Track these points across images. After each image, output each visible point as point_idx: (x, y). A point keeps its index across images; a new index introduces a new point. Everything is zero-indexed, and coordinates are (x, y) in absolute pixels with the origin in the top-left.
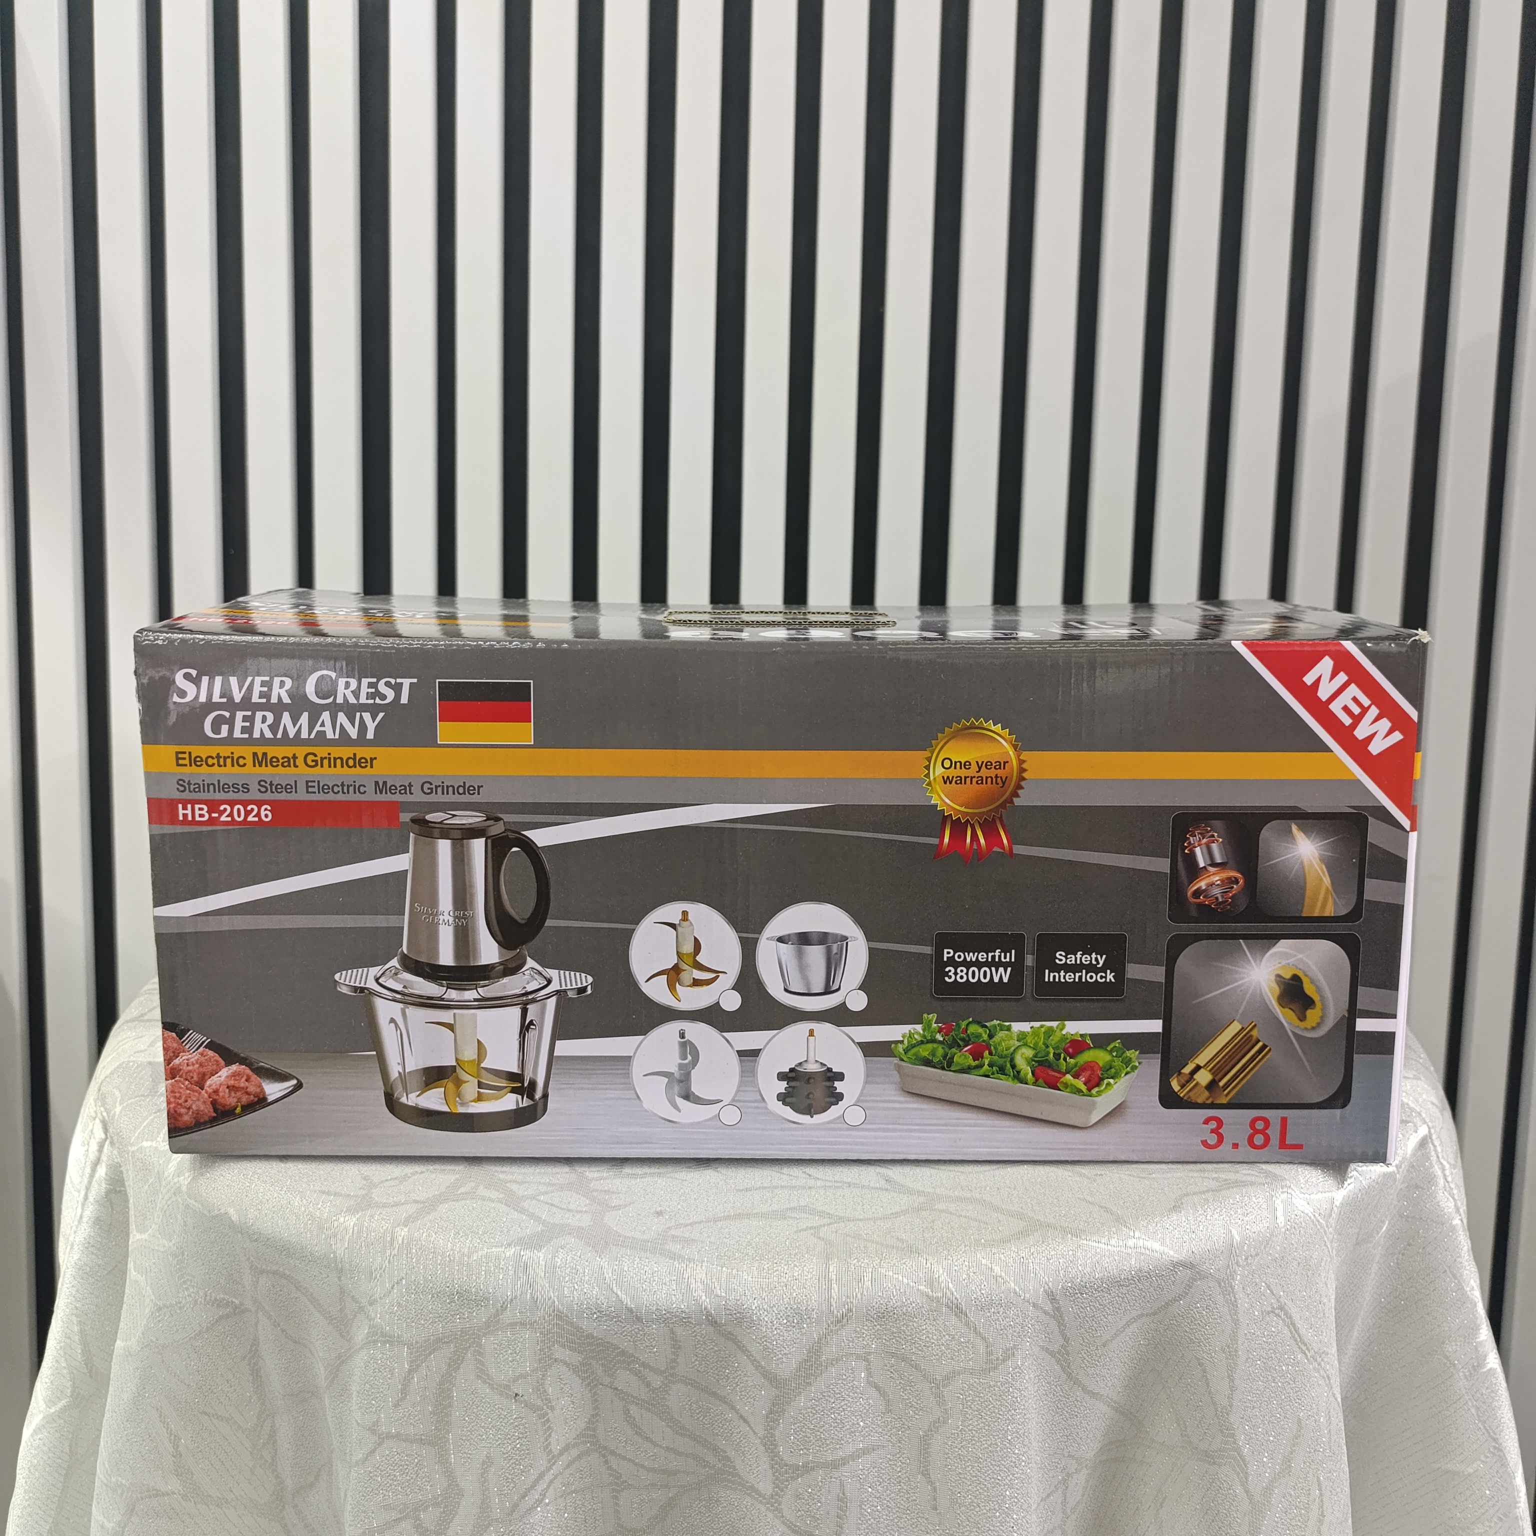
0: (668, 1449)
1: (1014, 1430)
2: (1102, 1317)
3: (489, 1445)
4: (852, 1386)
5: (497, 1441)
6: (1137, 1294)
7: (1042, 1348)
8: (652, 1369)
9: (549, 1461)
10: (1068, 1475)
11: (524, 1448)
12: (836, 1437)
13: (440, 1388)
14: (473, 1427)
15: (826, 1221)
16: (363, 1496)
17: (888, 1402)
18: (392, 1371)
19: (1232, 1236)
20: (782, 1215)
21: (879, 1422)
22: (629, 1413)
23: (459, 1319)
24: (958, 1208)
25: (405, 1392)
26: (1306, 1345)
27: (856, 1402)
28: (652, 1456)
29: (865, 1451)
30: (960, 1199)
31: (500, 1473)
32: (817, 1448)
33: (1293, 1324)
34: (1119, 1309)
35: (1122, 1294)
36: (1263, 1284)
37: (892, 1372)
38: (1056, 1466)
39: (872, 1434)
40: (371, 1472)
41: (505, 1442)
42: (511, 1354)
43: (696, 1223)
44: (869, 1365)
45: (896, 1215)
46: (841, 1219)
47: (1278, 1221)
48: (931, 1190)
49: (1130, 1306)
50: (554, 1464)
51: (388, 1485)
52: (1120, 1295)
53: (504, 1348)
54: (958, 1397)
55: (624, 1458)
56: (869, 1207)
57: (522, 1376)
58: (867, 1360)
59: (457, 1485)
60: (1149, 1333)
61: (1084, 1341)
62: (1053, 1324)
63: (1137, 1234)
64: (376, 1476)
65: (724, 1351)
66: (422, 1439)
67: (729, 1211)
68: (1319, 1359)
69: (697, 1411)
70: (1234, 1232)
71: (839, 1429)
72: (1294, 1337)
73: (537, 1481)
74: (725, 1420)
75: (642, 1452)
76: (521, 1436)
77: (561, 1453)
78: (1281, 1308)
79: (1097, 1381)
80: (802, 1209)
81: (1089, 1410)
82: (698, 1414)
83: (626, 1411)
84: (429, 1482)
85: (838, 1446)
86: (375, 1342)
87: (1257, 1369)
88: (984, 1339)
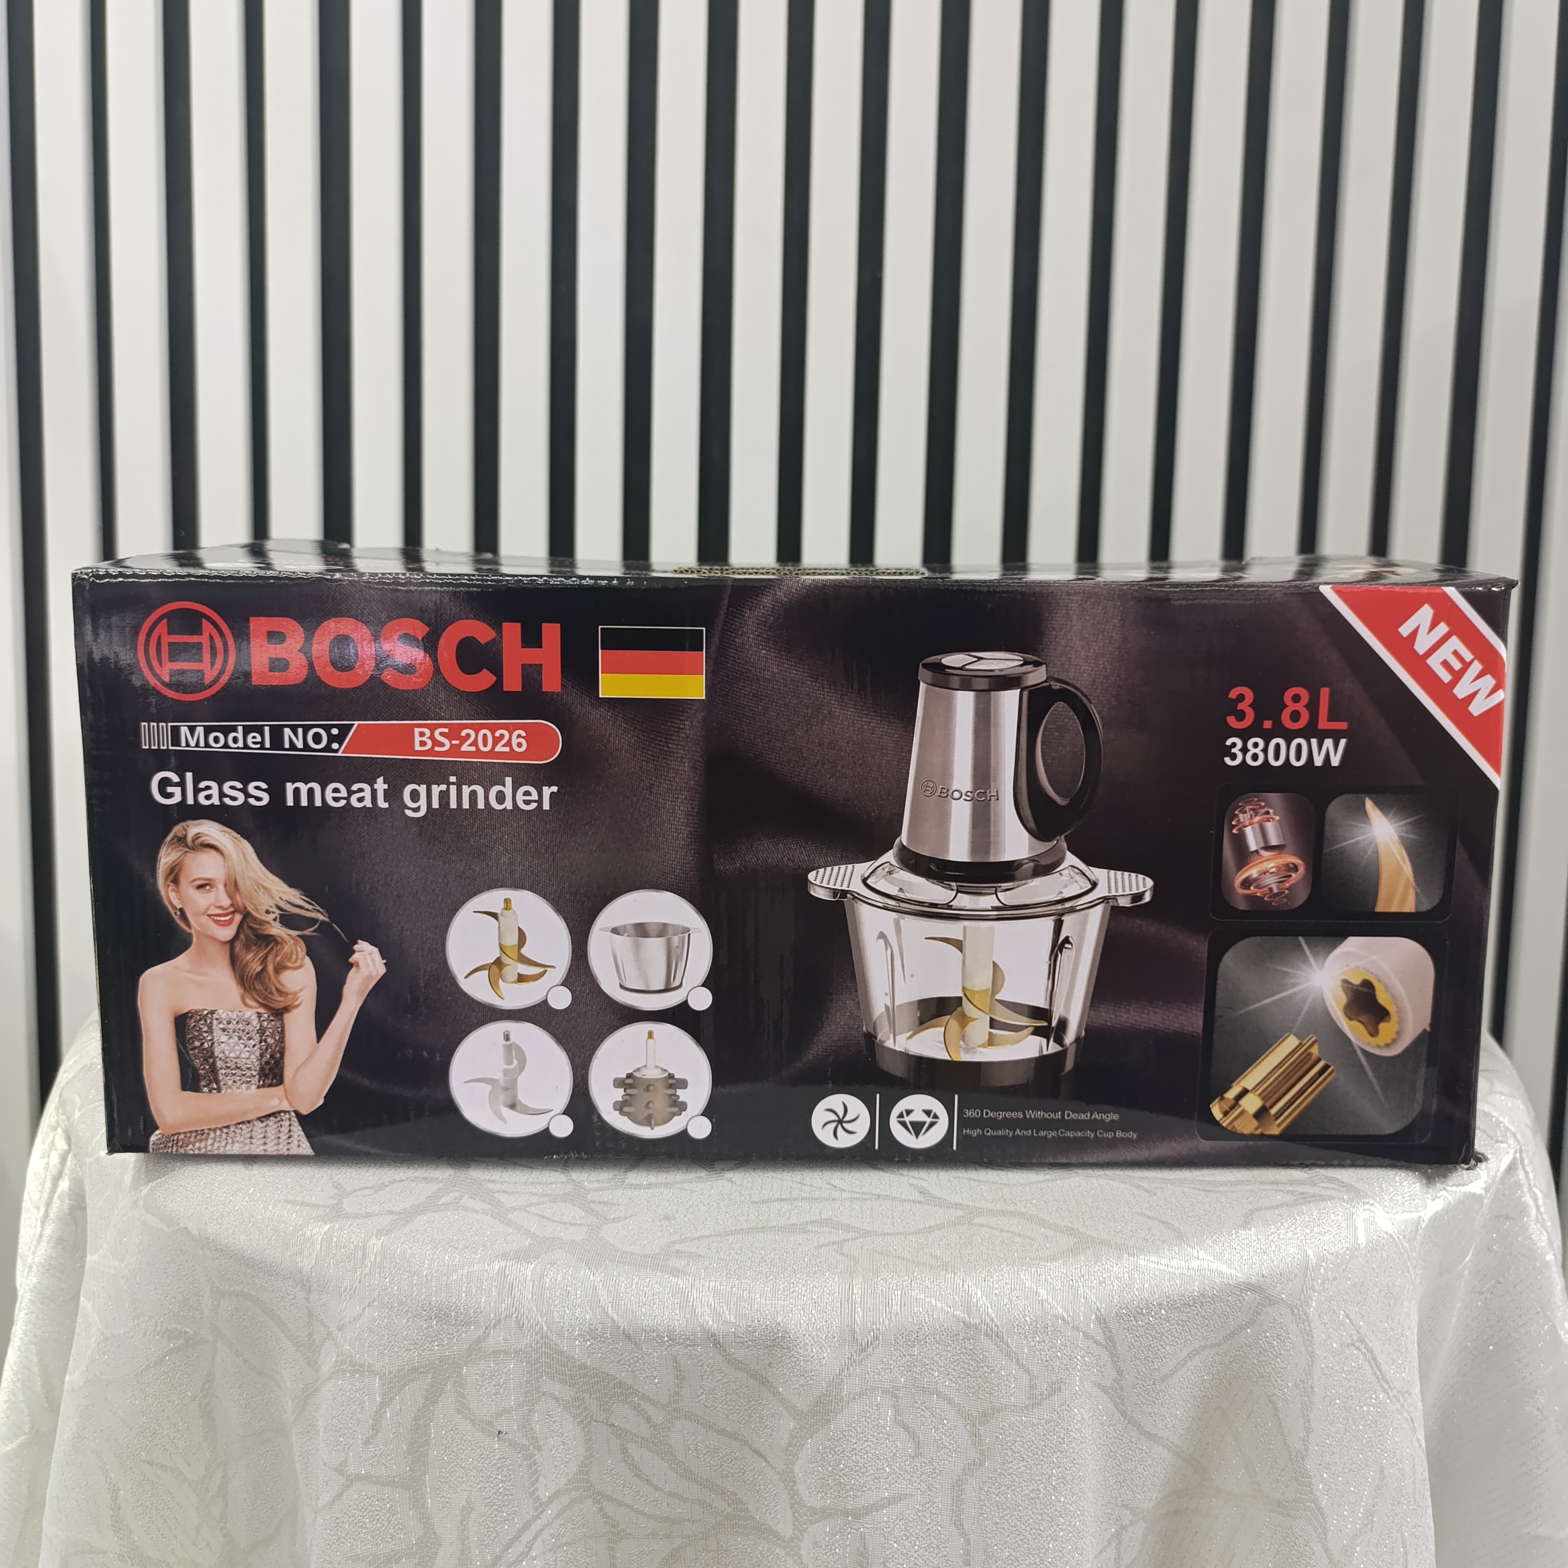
0: (671, 1494)
1: (1060, 1475)
2: (1160, 1347)
3: (469, 1489)
4: (877, 1425)
5: (478, 1484)
6: (1198, 1322)
7: (1094, 1383)
8: (655, 1404)
9: (536, 1509)
10: (1123, 1528)
11: (508, 1493)
12: (857, 1483)
13: (416, 1424)
14: (452, 1467)
15: (851, 1235)
16: (329, 1544)
17: (918, 1445)
18: (362, 1403)
19: (1308, 1257)
20: (801, 1229)
21: (908, 1468)
22: (627, 1452)
23: (437, 1345)
24: (999, 1222)
25: (376, 1428)
26: (1387, 1383)
27: (882, 1444)
28: (653, 1501)
29: (892, 1501)
30: (1002, 1212)
31: (481, 1521)
32: (836, 1494)
33: (1374, 1359)
34: (1179, 1339)
35: (1182, 1321)
36: (1342, 1312)
37: (923, 1410)
38: (1109, 1518)
39: (899, 1481)
40: (337, 1518)
41: (487, 1485)
42: (495, 1386)
43: (705, 1237)
44: (898, 1401)
45: (929, 1229)
46: (867, 1234)
47: (1359, 1242)
48: (966, 1203)
49: (1191, 1335)
50: (541, 1513)
51: (356, 1533)
52: (1180, 1322)
53: (487, 1379)
54: (997, 1437)
55: (620, 1504)
56: (899, 1221)
57: (506, 1411)
58: (895, 1396)
59: (435, 1533)
60: (1213, 1367)
61: (1139, 1374)
62: (1105, 1355)
63: (1202, 1254)
64: (343, 1522)
65: (735, 1382)
66: (394, 1481)
67: (742, 1224)
68: (1402, 1400)
69: (704, 1452)
70: (1310, 1252)
71: (860, 1474)
72: (1374, 1373)
74: (736, 1458)
75: (642, 1497)
76: (505, 1479)
77: (551, 1500)
78: (1362, 1341)
79: (1155, 1421)
80: (827, 1222)
81: (1146, 1453)
82: (705, 1454)
83: (624, 1450)
84: (402, 1529)
85: (859, 1494)
86: (344, 1371)
87: (1336, 1409)
88: (1027, 1371)
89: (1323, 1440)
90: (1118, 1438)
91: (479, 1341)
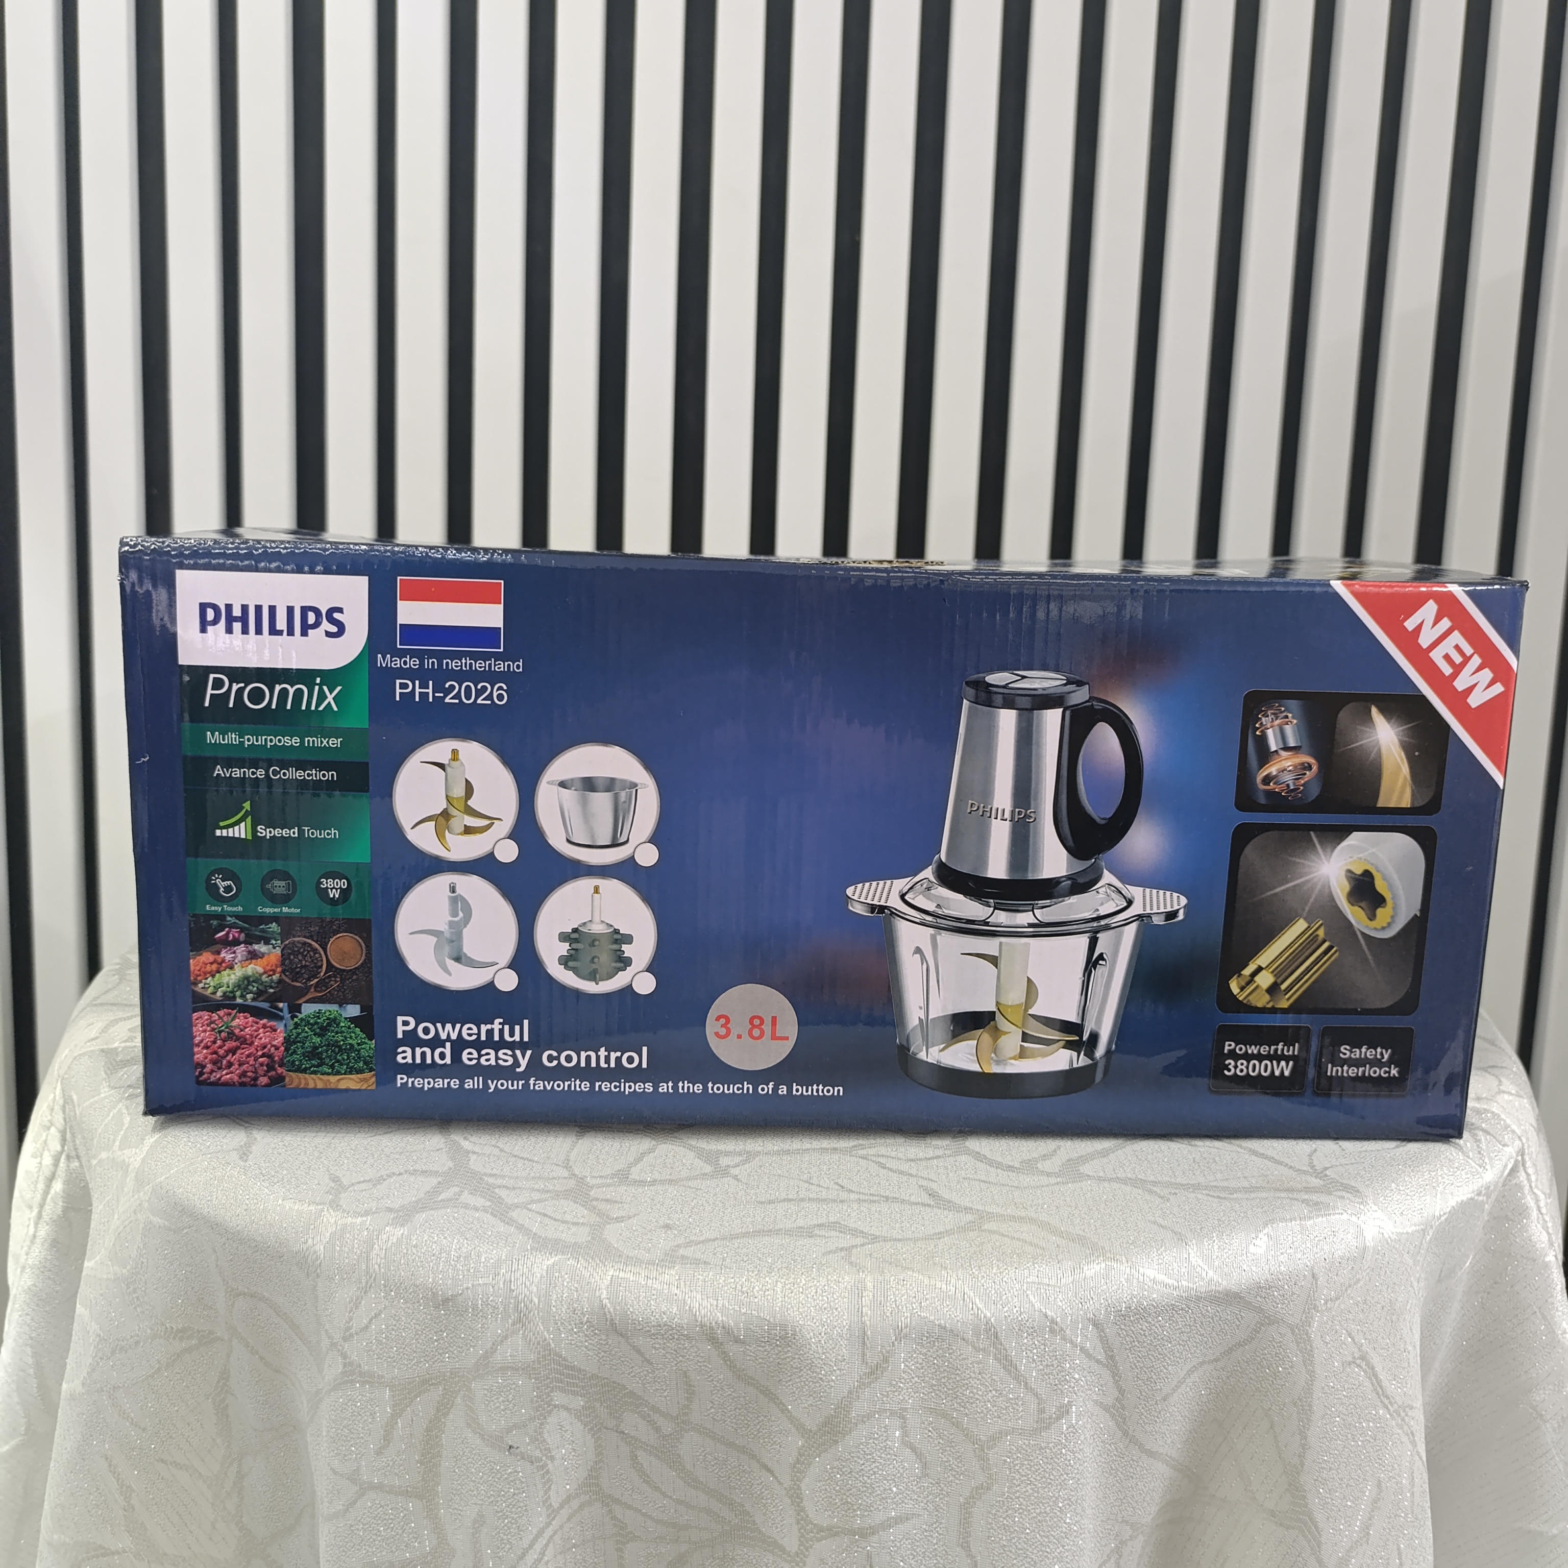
0: (679, 1502)
1: (1066, 1496)
2: (1162, 1367)
3: (481, 1502)
4: (885, 1446)
5: (489, 1498)
7: (1097, 1403)
8: (664, 1415)
9: (548, 1516)
10: (1123, 1543)
11: (522, 1504)
12: (864, 1503)
13: (428, 1435)
14: (463, 1480)
15: (859, 1241)
16: (344, 1551)
17: (925, 1466)
18: (373, 1414)
20: (808, 1232)
21: (915, 1488)
22: (636, 1459)
23: (448, 1358)
24: (1010, 1229)
25: (387, 1439)
26: (1388, 1398)
27: (889, 1465)
28: (661, 1507)
29: (898, 1520)
30: (1012, 1218)
31: (494, 1534)
32: (843, 1513)
33: (1375, 1375)
37: (930, 1431)
38: (1109, 1534)
39: (906, 1501)
40: (352, 1526)
41: (499, 1499)
42: (503, 1401)
43: (710, 1240)
44: (905, 1423)
45: (940, 1235)
46: (875, 1239)
48: (980, 1207)
49: (1193, 1351)
50: (553, 1519)
51: (371, 1540)
53: (495, 1395)
54: (1005, 1461)
55: (630, 1507)
56: (908, 1225)
57: (517, 1426)
58: (903, 1418)
59: (448, 1545)
60: (1211, 1382)
61: (1142, 1395)
64: (358, 1529)
65: (744, 1397)
66: (407, 1491)
67: (748, 1227)
68: (1403, 1414)
69: (712, 1463)
71: (868, 1495)
72: (1375, 1390)
73: (535, 1540)
74: (744, 1471)
75: (650, 1502)
76: (517, 1492)
77: (561, 1506)
78: (1364, 1359)
79: (1156, 1439)
80: (834, 1226)
81: (1146, 1470)
82: (713, 1466)
83: (634, 1457)
84: (417, 1538)
85: (866, 1513)
86: (353, 1382)
87: (1335, 1426)
88: (1036, 1395)
89: (1320, 1457)
90: (1120, 1457)
91: (486, 1356)
